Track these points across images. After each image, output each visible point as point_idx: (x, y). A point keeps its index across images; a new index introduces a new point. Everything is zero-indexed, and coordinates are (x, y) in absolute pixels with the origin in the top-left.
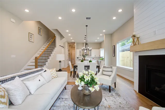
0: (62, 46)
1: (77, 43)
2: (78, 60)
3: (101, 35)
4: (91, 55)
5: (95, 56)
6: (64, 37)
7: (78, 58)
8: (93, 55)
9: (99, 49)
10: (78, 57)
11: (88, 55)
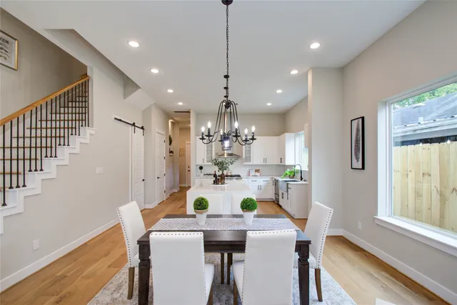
0: (134, 125)
1: (198, 115)
2: (202, 175)
3: (294, 72)
4: (248, 159)
5: (265, 160)
6: (138, 87)
7: (201, 168)
8: (257, 159)
9: (279, 135)
10: (200, 163)
11: (238, 157)
